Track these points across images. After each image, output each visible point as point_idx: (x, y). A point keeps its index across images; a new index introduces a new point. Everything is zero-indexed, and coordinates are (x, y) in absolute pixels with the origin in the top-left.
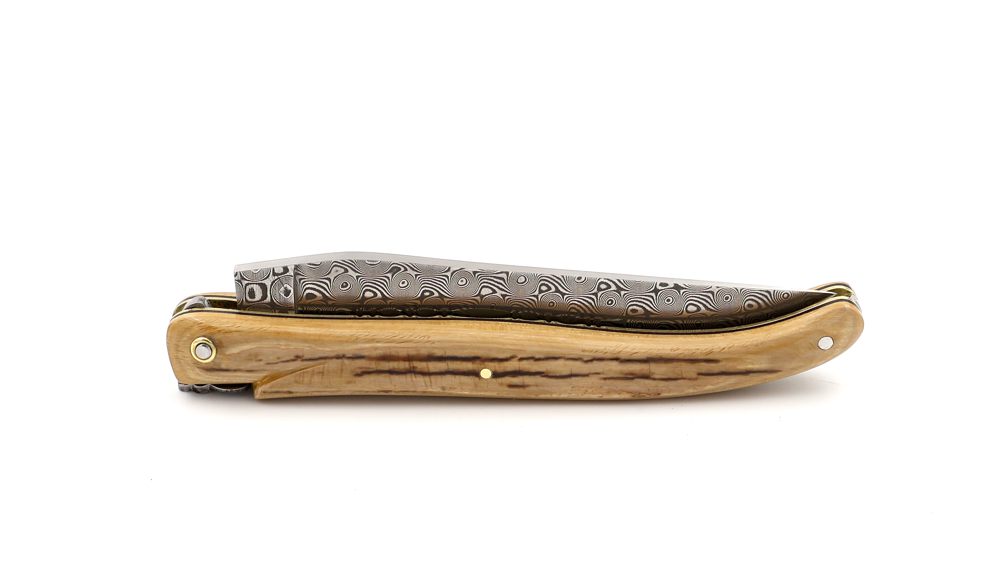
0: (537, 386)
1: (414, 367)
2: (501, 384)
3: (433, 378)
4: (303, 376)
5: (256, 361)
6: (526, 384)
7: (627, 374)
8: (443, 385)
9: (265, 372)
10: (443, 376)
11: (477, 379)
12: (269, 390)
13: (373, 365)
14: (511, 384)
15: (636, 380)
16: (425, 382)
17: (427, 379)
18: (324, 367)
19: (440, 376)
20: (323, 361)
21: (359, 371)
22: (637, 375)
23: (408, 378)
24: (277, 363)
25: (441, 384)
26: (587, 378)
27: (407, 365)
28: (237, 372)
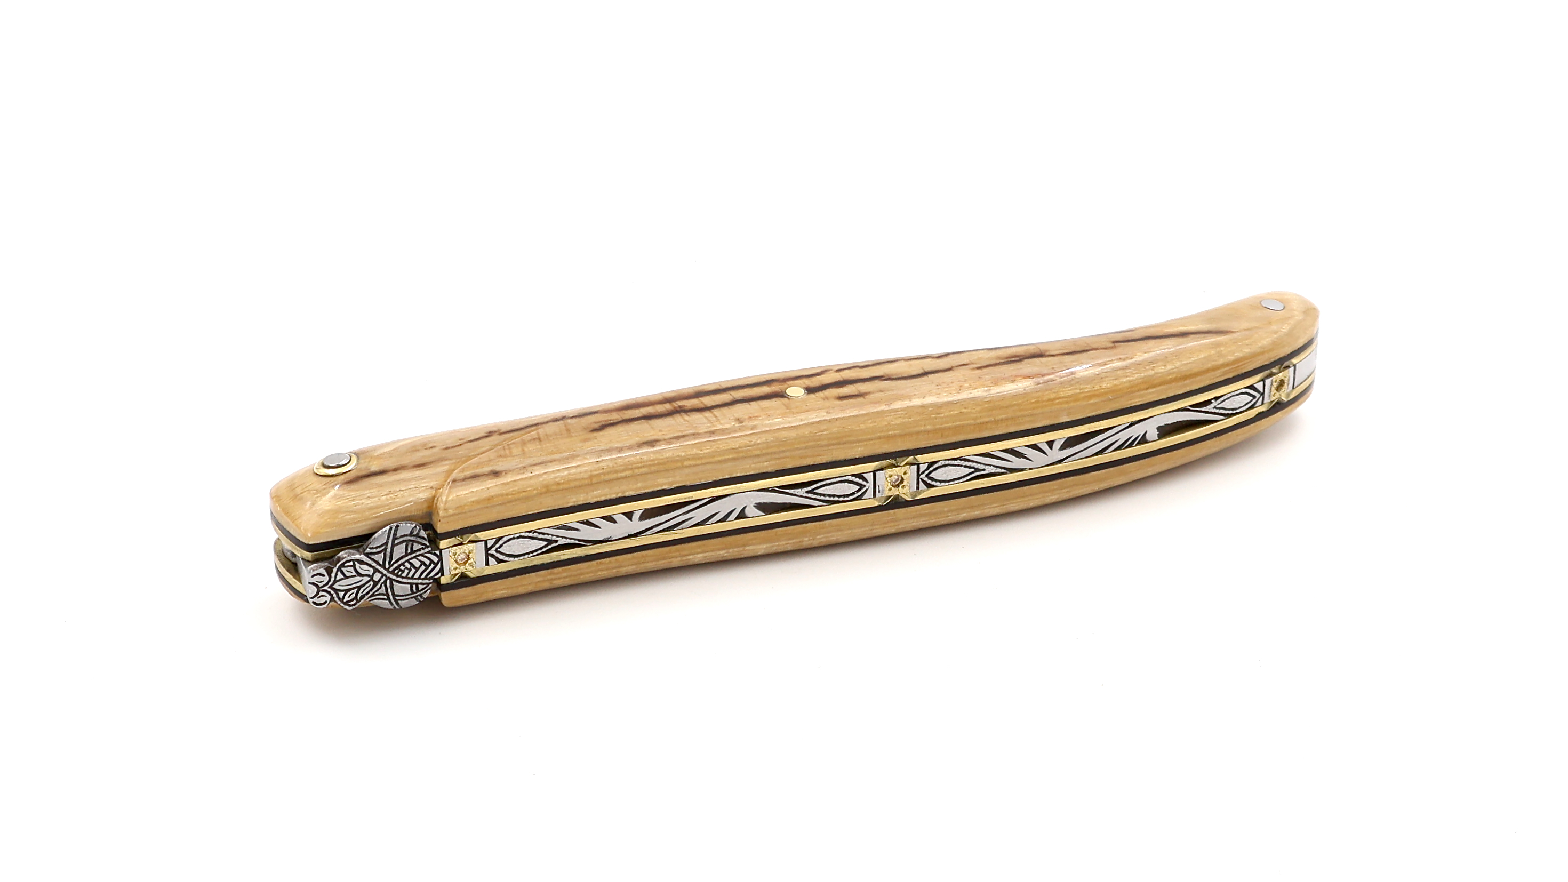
0: (881, 391)
1: (680, 407)
2: (826, 398)
3: (716, 412)
4: (510, 449)
5: (426, 449)
6: (863, 392)
7: (1007, 358)
8: (737, 416)
9: (447, 462)
10: (730, 407)
11: (785, 400)
12: (460, 475)
13: (615, 417)
14: (841, 395)
15: (1026, 361)
16: (706, 418)
17: (707, 414)
18: (538, 433)
19: (726, 408)
20: (535, 428)
21: (596, 426)
22: (1023, 355)
23: (678, 419)
24: (461, 445)
25: (733, 416)
26: (951, 372)
27: (668, 407)
28: (399, 471)
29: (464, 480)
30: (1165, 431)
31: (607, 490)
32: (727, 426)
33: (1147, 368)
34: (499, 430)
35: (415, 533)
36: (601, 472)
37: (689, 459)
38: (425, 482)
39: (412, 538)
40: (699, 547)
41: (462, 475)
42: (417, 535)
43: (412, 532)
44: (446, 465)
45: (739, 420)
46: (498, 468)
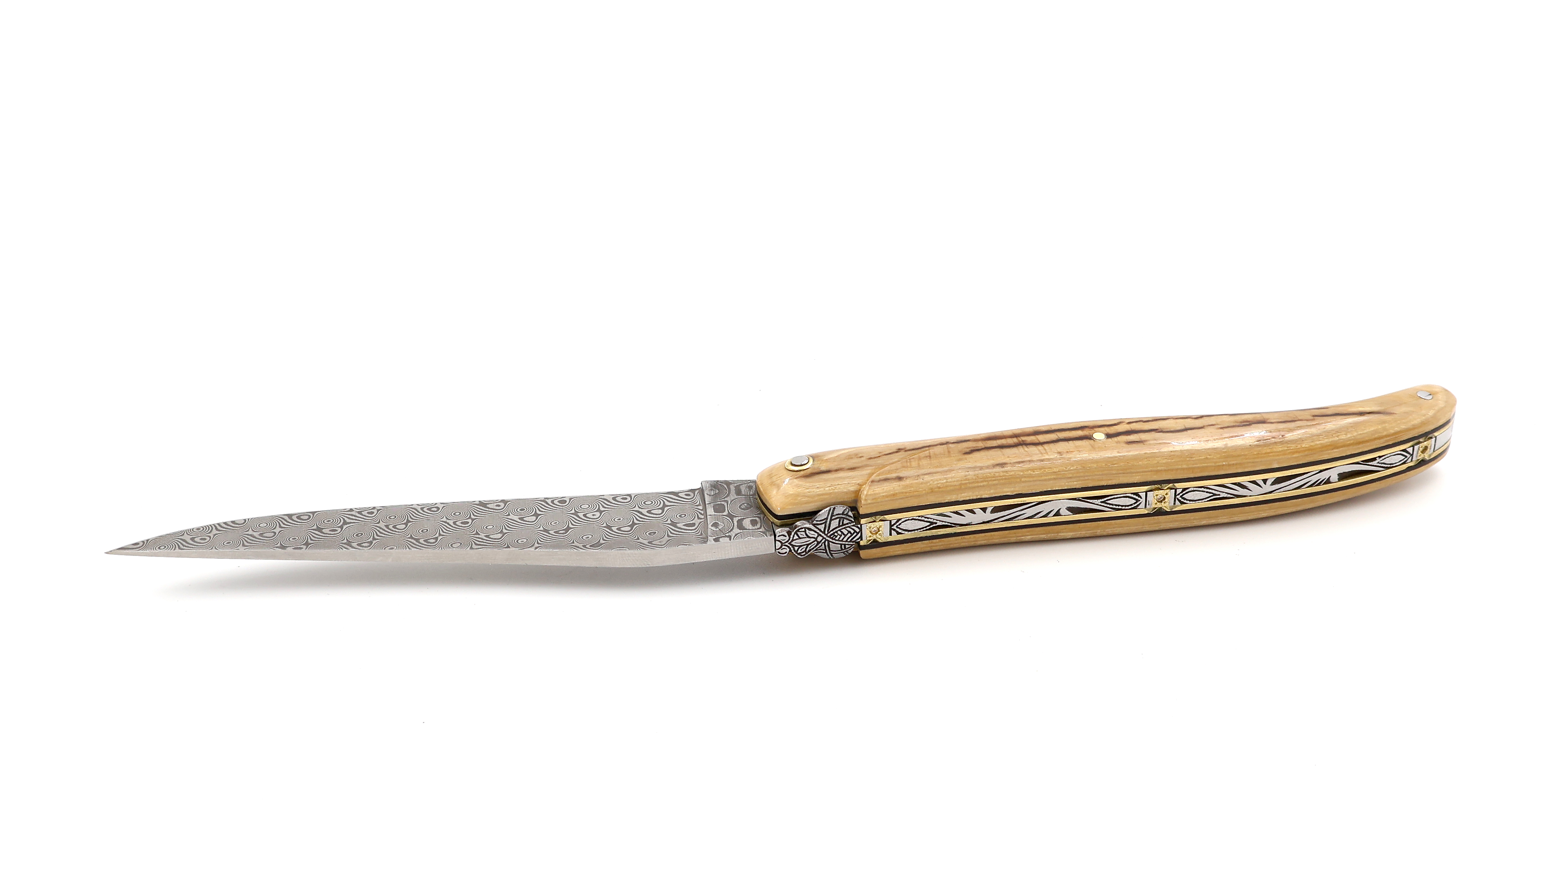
0: (1155, 440)
1: (1023, 441)
2: (1118, 442)
3: (1046, 446)
4: (910, 462)
5: (857, 458)
6: (1143, 439)
7: (1241, 422)
8: (1059, 450)
9: (869, 468)
10: (1055, 443)
11: (1092, 441)
12: (877, 478)
13: (981, 445)
14: (1129, 441)
15: (1253, 425)
16: (1039, 450)
17: (1040, 447)
18: (929, 452)
19: (1052, 444)
20: (927, 448)
21: (968, 450)
22: (1252, 421)
23: (1021, 450)
24: (879, 457)
25: (1057, 450)
26: (1203, 429)
27: (1015, 440)
28: (838, 472)
29: (879, 481)
30: (1343, 476)
31: (970, 494)
32: (1052, 457)
33: (1334, 435)
34: (905, 448)
35: (845, 513)
36: (968, 482)
37: (1025, 477)
38: (855, 480)
39: (843, 516)
40: (1028, 532)
41: (878, 478)
42: (847, 515)
43: (843, 512)
44: (868, 470)
45: (1059, 453)
46: (901, 475)
